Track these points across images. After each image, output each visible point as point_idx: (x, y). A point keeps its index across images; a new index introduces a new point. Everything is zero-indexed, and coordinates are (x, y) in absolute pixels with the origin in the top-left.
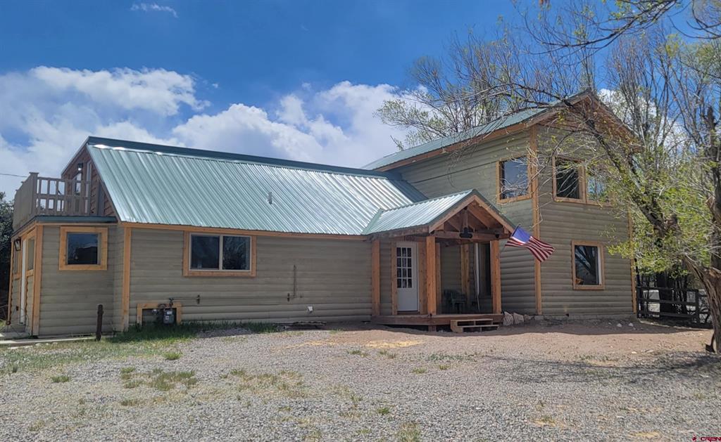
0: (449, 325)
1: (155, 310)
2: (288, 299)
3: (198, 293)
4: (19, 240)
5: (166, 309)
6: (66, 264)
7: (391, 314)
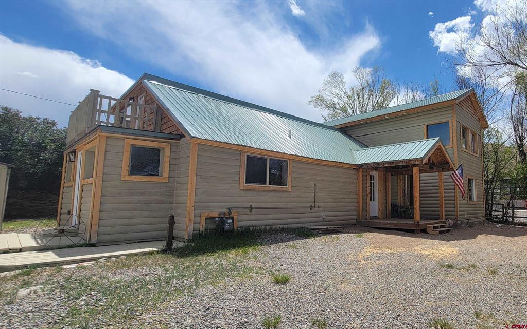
0: (425, 230)
1: (217, 219)
2: (311, 209)
3: (251, 204)
4: (74, 152)
5: (226, 218)
6: (129, 175)
7: (367, 219)
